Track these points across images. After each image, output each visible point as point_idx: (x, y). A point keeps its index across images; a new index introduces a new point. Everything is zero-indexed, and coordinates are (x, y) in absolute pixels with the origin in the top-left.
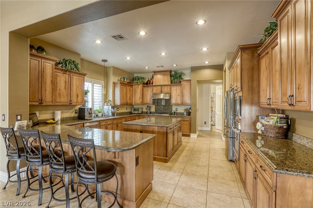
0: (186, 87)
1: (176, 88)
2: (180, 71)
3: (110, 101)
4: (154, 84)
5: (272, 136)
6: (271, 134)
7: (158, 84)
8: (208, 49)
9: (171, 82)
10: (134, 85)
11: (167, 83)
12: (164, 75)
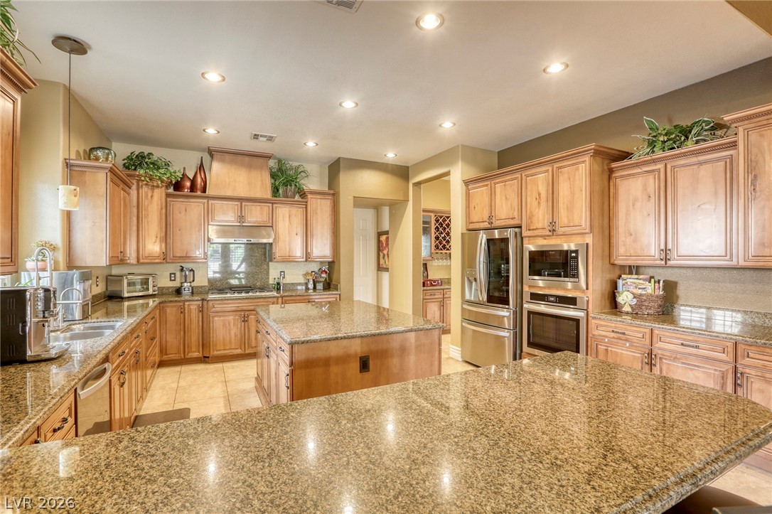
0: (319, 211)
1: (290, 211)
2: (295, 164)
3: (54, 249)
4: (209, 192)
5: (651, 312)
6: (650, 309)
7: (229, 193)
8: (454, 124)
9: (275, 191)
10: (134, 187)
11: (258, 195)
12: (250, 167)
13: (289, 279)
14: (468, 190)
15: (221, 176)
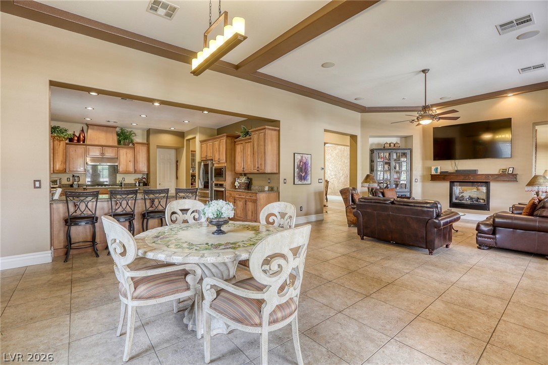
0: (140, 152)
1: (126, 151)
2: (129, 130)
4: (87, 142)
6: (243, 187)
7: (96, 143)
9: (119, 142)
11: (111, 144)
12: (106, 132)
13: (127, 181)
14: (201, 145)
15: (92, 136)
